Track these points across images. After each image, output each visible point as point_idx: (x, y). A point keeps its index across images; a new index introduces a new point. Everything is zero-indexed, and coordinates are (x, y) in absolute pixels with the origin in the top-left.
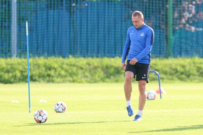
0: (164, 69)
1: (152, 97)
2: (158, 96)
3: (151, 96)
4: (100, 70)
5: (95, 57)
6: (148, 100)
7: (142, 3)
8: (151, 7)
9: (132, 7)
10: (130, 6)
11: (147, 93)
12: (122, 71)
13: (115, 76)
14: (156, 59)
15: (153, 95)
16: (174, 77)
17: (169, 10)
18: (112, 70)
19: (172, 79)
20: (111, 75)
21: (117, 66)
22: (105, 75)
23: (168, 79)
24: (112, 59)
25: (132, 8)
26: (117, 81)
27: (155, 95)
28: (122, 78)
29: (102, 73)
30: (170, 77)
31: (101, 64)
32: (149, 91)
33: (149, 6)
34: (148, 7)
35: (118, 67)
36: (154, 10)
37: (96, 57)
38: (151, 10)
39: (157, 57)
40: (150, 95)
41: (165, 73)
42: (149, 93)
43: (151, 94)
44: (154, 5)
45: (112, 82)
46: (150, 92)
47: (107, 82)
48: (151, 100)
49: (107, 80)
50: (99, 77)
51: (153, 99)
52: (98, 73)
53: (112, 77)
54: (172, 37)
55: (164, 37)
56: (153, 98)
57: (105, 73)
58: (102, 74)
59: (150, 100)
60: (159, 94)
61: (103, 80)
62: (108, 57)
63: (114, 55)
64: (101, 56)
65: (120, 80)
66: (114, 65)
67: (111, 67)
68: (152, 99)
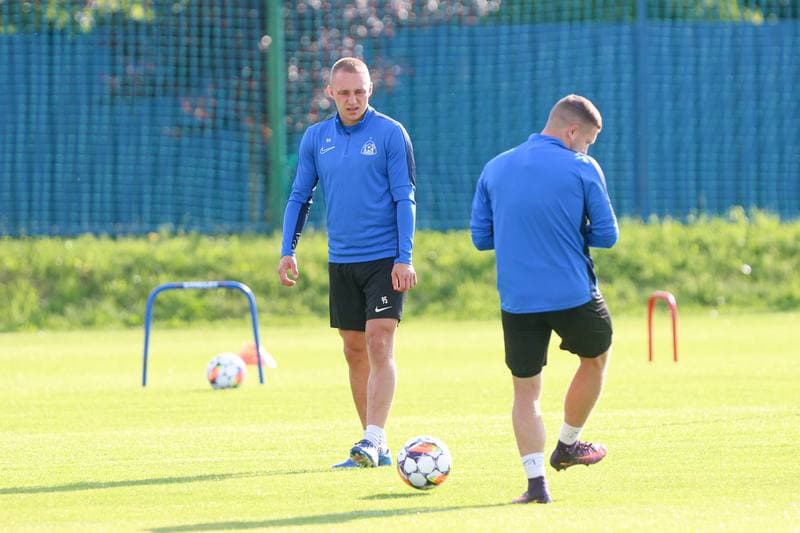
0: (258, 277)
1: (229, 378)
2: (251, 372)
3: (225, 374)
4: (24, 284)
5: (7, 237)
6: (215, 389)
7: (175, 35)
8: (206, 50)
9: (137, 50)
10: (131, 49)
11: (212, 363)
12: (106, 288)
13: (80, 305)
14: (227, 239)
15: (232, 372)
16: (297, 305)
17: (271, 62)
18: (71, 283)
19: (289, 312)
20: (67, 300)
21: (88, 266)
22: (46, 303)
23: (275, 312)
24: (69, 244)
25: (137, 54)
26: (89, 324)
27: (240, 370)
28: (105, 313)
29: (33, 296)
30: (281, 304)
31: (30, 261)
32: (219, 358)
33: (200, 46)
34: (194, 51)
35: (91, 273)
36: (218, 62)
37: (11, 235)
38: (206, 61)
39: (230, 233)
40: (220, 371)
41: (264, 290)
42: (219, 364)
43: (226, 366)
44: (218, 41)
45: (70, 329)
46: (221, 361)
47: (53, 328)
48: (228, 391)
49: (54, 320)
50: (22, 308)
51: (235, 387)
52: (19, 296)
53: (70, 310)
54: (283, 158)
55: (257, 157)
56: (233, 381)
57: (44, 296)
58: (33, 298)
59: (223, 388)
60: (255, 368)
61: (36, 321)
62: (52, 235)
63: (74, 227)
64: (29, 235)
65: (100, 318)
66: (78, 263)
67: (68, 271)
68: (229, 387)
